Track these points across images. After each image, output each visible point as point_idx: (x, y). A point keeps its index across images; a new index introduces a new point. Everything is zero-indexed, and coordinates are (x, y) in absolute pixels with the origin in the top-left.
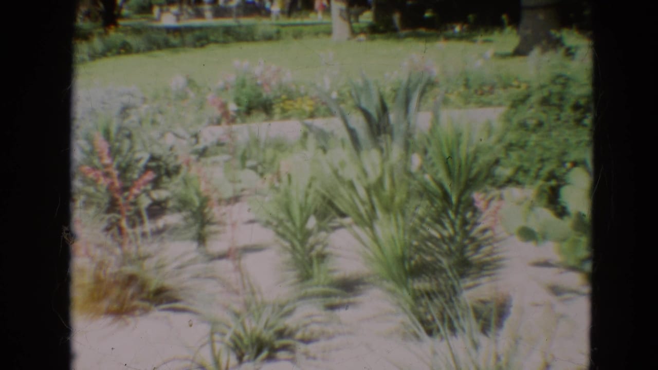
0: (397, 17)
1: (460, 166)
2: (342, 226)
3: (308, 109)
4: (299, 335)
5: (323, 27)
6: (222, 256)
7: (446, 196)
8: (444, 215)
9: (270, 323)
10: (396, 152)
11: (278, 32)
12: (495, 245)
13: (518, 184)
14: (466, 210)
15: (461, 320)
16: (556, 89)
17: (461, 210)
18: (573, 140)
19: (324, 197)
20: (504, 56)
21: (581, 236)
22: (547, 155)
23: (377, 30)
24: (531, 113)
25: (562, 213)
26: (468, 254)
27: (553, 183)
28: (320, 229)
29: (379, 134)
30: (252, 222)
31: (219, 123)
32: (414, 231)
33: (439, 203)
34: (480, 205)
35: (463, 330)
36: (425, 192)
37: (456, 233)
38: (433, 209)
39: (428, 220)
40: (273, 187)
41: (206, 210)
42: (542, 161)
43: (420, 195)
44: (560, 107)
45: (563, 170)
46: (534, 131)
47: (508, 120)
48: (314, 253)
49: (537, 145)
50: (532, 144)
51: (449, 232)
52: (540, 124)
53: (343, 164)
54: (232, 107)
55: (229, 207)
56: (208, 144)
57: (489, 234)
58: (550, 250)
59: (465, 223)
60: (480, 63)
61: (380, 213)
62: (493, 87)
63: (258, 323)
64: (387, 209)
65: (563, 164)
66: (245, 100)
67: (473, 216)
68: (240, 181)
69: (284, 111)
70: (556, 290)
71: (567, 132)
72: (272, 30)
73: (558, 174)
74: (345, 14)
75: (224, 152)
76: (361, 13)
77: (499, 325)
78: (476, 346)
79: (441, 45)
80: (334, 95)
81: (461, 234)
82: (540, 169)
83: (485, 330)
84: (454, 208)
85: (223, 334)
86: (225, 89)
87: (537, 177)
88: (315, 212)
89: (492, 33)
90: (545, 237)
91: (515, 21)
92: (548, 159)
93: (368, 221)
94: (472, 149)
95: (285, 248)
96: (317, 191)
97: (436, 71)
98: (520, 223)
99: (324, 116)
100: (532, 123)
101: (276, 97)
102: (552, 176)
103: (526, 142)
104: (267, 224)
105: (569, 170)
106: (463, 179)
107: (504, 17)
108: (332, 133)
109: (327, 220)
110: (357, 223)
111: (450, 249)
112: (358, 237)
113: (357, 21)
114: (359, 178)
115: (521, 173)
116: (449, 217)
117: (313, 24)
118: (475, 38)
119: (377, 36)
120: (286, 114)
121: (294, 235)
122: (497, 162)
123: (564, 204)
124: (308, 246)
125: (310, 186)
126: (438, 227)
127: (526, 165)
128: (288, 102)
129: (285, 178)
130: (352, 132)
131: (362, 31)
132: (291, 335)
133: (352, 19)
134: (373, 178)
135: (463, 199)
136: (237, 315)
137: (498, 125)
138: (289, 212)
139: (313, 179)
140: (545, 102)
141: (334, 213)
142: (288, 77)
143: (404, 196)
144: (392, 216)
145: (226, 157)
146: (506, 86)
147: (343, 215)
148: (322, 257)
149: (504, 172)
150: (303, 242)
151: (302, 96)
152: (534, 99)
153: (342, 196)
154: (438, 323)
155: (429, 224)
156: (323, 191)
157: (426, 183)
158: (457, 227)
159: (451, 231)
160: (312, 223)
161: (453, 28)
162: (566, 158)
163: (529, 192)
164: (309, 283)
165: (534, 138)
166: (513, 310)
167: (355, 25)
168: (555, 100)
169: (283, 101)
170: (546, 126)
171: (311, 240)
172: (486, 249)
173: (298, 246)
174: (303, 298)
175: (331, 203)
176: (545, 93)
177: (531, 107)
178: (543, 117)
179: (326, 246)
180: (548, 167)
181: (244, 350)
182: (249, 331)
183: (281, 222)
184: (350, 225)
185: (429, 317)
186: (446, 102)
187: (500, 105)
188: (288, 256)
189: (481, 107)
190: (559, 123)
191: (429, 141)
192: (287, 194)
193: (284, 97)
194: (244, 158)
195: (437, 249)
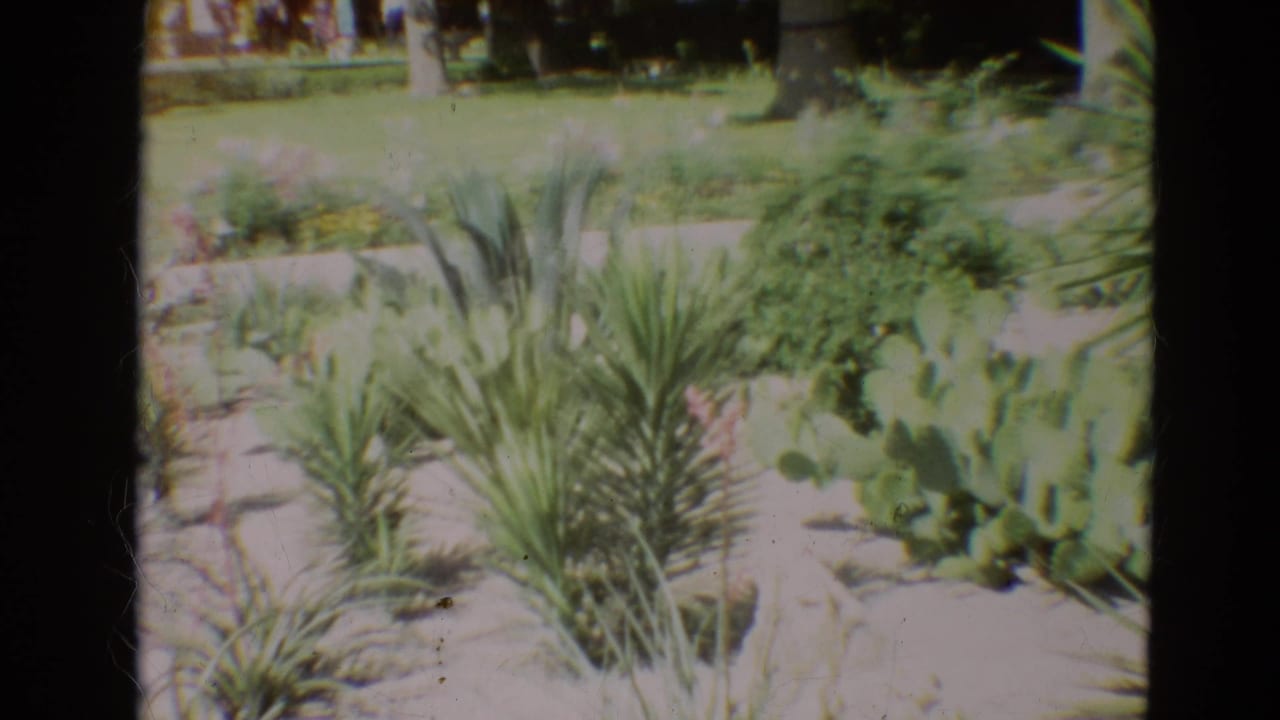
0: (534, 51)
1: (662, 338)
2: (431, 458)
3: (368, 229)
4: (344, 669)
5: (389, 71)
6: (202, 519)
7: (635, 396)
8: (633, 432)
9: (288, 647)
10: (538, 311)
11: (303, 82)
12: (734, 489)
13: (781, 368)
14: (675, 421)
15: (658, 636)
16: (850, 183)
17: (665, 421)
18: (887, 284)
19: (398, 401)
20: (751, 121)
21: (905, 468)
22: (837, 311)
23: (497, 74)
24: (801, 231)
25: (866, 424)
26: (679, 508)
27: (851, 366)
28: (393, 462)
29: (503, 274)
30: (260, 450)
31: (193, 260)
32: (576, 465)
33: (621, 410)
34: (703, 411)
35: (661, 653)
36: (592, 388)
37: (655, 467)
38: (612, 422)
39: (602, 441)
40: (299, 383)
41: (172, 429)
42: (827, 323)
43: (586, 394)
44: (861, 219)
45: (869, 341)
46: (810, 265)
47: (757, 243)
48: (380, 509)
49: (816, 291)
50: (806, 290)
51: (641, 463)
52: (822, 253)
53: (434, 338)
54: (221, 228)
55: (214, 424)
56: (173, 300)
57: (721, 467)
58: (843, 497)
59: (674, 445)
60: (699, 135)
61: (507, 430)
62: (730, 181)
63: (262, 647)
64: (522, 423)
65: (869, 328)
66: (245, 216)
67: (689, 433)
68: (236, 373)
69: (320, 234)
70: (848, 576)
71: (876, 267)
72: (291, 78)
73: (857, 348)
74: (432, 45)
75: (205, 316)
76: (464, 41)
77: (735, 644)
78: (688, 685)
79: (622, 101)
80: (418, 202)
81: (666, 467)
82: (824, 340)
83: (706, 654)
84: (650, 416)
85: (196, 671)
86: (205, 192)
87: (818, 353)
88: (382, 428)
89: (723, 77)
90: (832, 471)
91: (769, 53)
92: (841, 320)
93: (483, 445)
94: (684, 304)
95: (323, 501)
96: (383, 388)
97: (613, 154)
98: (782, 445)
99: (399, 243)
100: (804, 250)
101: (305, 208)
102: (846, 352)
103: (796, 287)
104: (291, 453)
105: (879, 341)
106: (668, 361)
107: (747, 45)
108: (413, 277)
109: (405, 444)
110: (459, 449)
111: (645, 498)
112: (465, 478)
113: (457, 57)
114: (466, 362)
115: (785, 349)
116: (641, 434)
117: (372, 65)
118: (687, 87)
119: (495, 85)
120: (325, 241)
121: (341, 475)
122: (737, 328)
123: (870, 408)
124: (368, 496)
125: (369, 379)
126: (623, 455)
127: (797, 332)
128: (328, 218)
129: (321, 365)
130: (450, 272)
131: (468, 78)
132: (329, 669)
133: (447, 55)
134: (492, 362)
135: (670, 399)
136: (224, 634)
137: (740, 256)
138: (330, 432)
139: (376, 365)
140: (829, 208)
141: (417, 431)
142: (328, 167)
143: (554, 397)
144: (531, 437)
145: (209, 325)
146: (755, 180)
147: (435, 434)
148: (394, 517)
149: (755, 345)
150: (357, 489)
151: (357, 203)
152: (809, 203)
153: (432, 399)
154: (612, 643)
155: (604, 451)
156: (396, 390)
157: (596, 370)
158: (659, 455)
159: (646, 462)
160: (375, 450)
161: (646, 69)
162: (874, 318)
163: (804, 384)
164: (370, 567)
165: (811, 278)
166: (760, 616)
167: (452, 65)
168: (849, 206)
169: (320, 214)
170: (834, 256)
171: (374, 485)
172: (714, 497)
173: (350, 498)
174: (350, 597)
175: (411, 413)
176: (828, 191)
177: (804, 220)
178: (829, 238)
179: (400, 496)
180: (839, 336)
181: (236, 702)
182: (246, 664)
183: (315, 451)
184: (450, 454)
185: (596, 632)
186: (634, 212)
187: (742, 217)
188: (330, 516)
189: (709, 220)
190: (859, 249)
191: (600, 290)
192: (324, 396)
193: (320, 207)
194: (243, 327)
195: (621, 499)
